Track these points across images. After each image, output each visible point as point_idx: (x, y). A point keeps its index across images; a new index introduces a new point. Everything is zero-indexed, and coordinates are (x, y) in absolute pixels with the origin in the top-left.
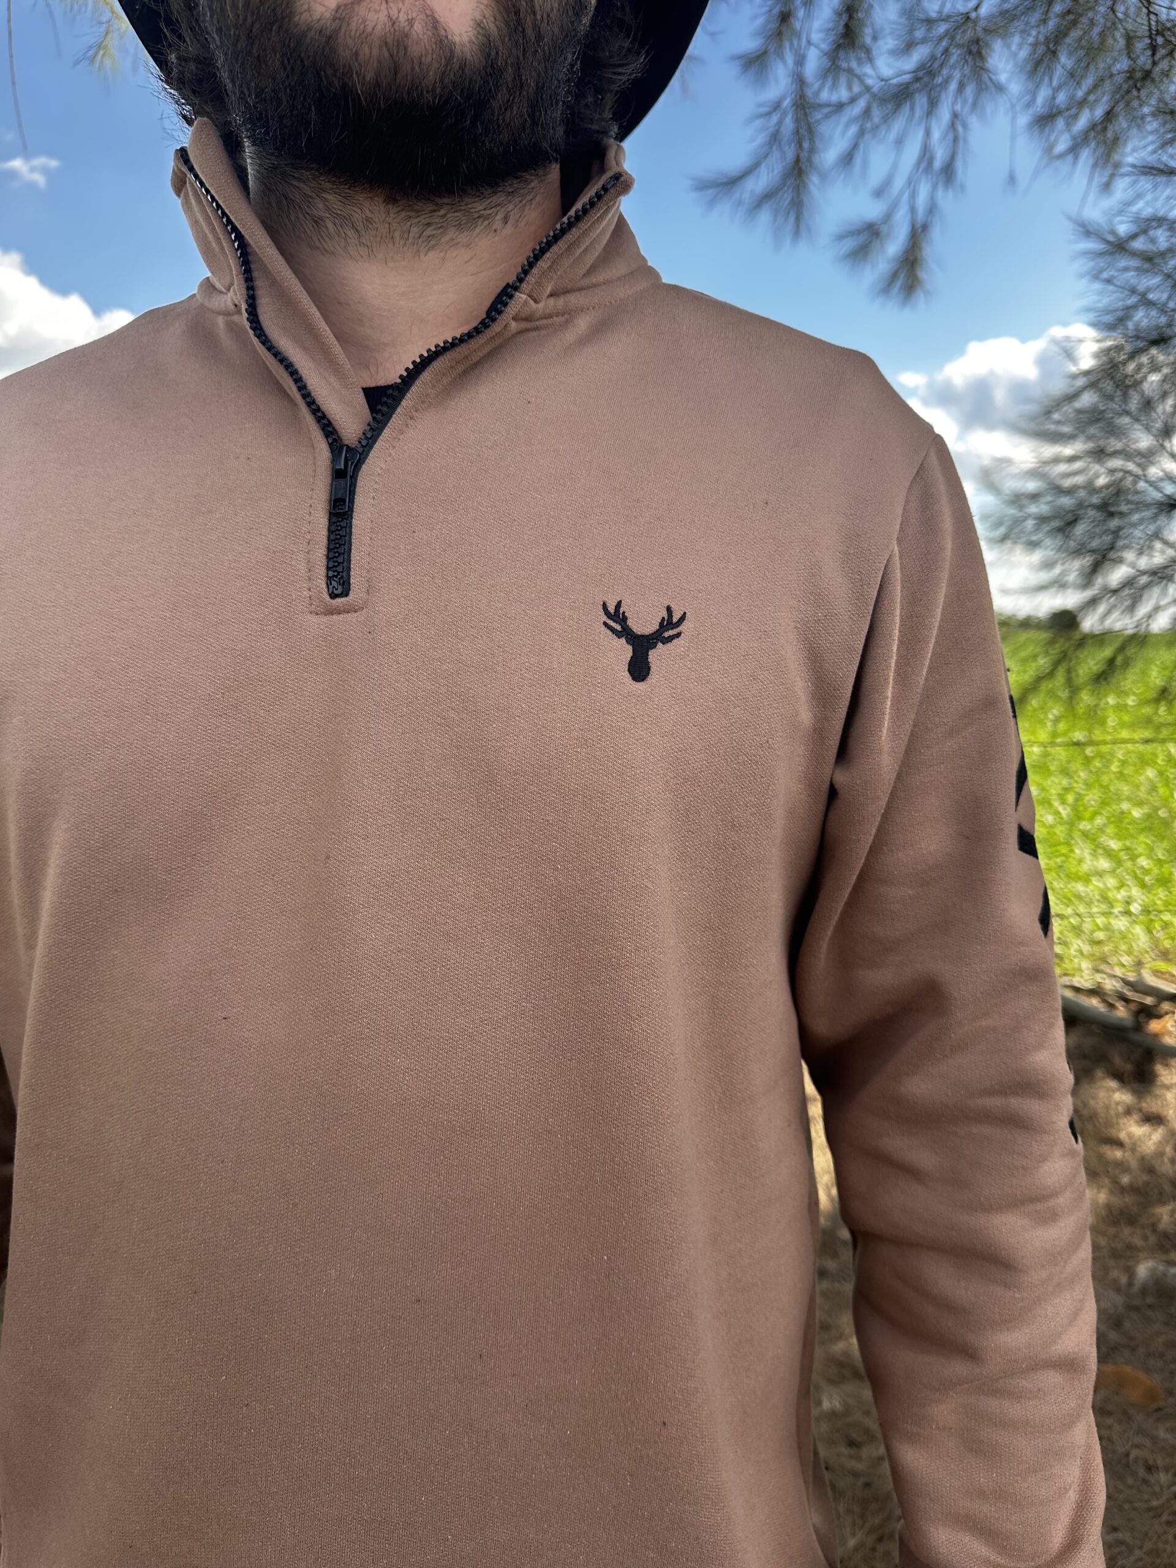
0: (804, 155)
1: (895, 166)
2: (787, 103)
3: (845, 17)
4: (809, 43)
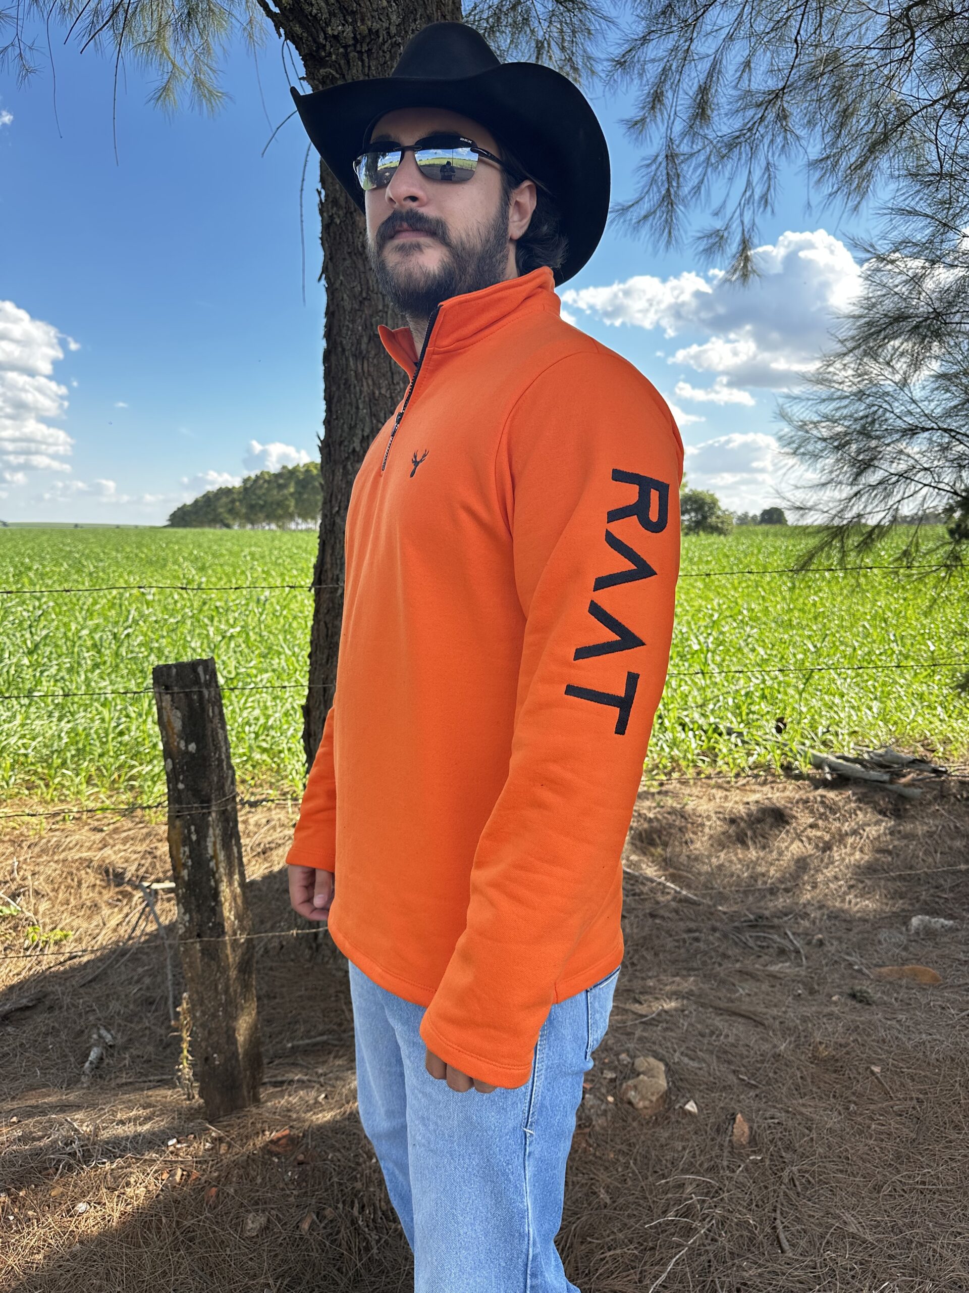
0: (672, 190)
1: (729, 195)
2: (661, 156)
3: (699, 98)
4: (675, 115)
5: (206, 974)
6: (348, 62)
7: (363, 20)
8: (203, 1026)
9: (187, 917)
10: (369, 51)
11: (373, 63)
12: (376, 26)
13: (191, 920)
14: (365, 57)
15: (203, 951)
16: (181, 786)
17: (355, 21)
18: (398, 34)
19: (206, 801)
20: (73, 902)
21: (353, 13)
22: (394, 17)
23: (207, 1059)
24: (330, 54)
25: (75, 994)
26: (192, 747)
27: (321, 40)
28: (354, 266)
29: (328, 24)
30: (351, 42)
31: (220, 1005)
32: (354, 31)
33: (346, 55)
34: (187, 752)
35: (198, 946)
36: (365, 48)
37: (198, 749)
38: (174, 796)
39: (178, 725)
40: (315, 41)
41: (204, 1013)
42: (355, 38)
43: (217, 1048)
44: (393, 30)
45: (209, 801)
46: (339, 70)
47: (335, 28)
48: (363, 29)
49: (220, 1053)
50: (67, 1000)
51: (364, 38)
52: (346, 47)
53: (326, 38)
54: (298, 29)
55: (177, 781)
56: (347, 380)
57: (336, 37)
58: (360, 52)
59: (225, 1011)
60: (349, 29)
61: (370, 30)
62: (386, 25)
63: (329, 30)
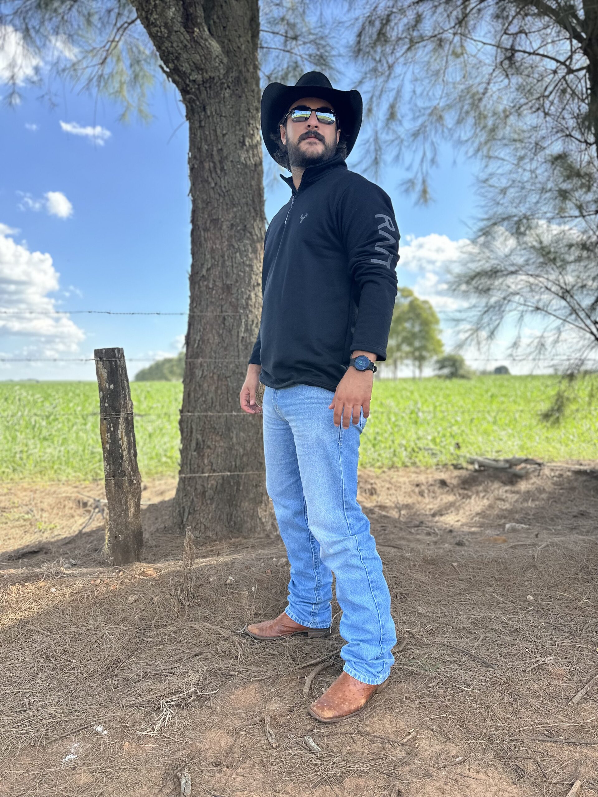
0: (378, 157)
1: (413, 160)
2: (371, 140)
3: (390, 110)
4: (379, 119)
5: (117, 496)
6: (200, 92)
7: (206, 72)
8: (115, 521)
9: (108, 467)
10: (210, 87)
11: (212, 92)
12: (213, 75)
13: (110, 469)
14: (208, 89)
15: (116, 484)
16: (106, 405)
17: (203, 74)
18: (224, 78)
19: (118, 412)
20: (60, 514)
21: (202, 69)
22: (222, 71)
23: (116, 537)
24: (191, 89)
25: (59, 547)
26: (112, 386)
27: (187, 82)
28: (204, 187)
29: (190, 74)
30: (201, 83)
31: (123, 510)
32: (203, 78)
33: (199, 89)
34: (109, 389)
35: (113, 482)
36: (208, 85)
37: (114, 387)
38: (104, 410)
39: (105, 376)
40: (185, 83)
41: (115, 514)
42: (203, 81)
43: (120, 532)
44: (221, 77)
45: (119, 412)
46: (196, 96)
47: (195, 76)
48: (206, 76)
49: (122, 534)
50: (54, 550)
51: (207, 80)
52: (199, 85)
53: (190, 81)
54: (177, 78)
55: (105, 402)
56: (200, 242)
57: (194, 81)
58: (206, 87)
59: (125, 514)
60: (200, 76)
61: (210, 77)
62: (218, 74)
63: (191, 78)
